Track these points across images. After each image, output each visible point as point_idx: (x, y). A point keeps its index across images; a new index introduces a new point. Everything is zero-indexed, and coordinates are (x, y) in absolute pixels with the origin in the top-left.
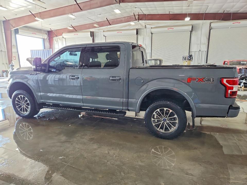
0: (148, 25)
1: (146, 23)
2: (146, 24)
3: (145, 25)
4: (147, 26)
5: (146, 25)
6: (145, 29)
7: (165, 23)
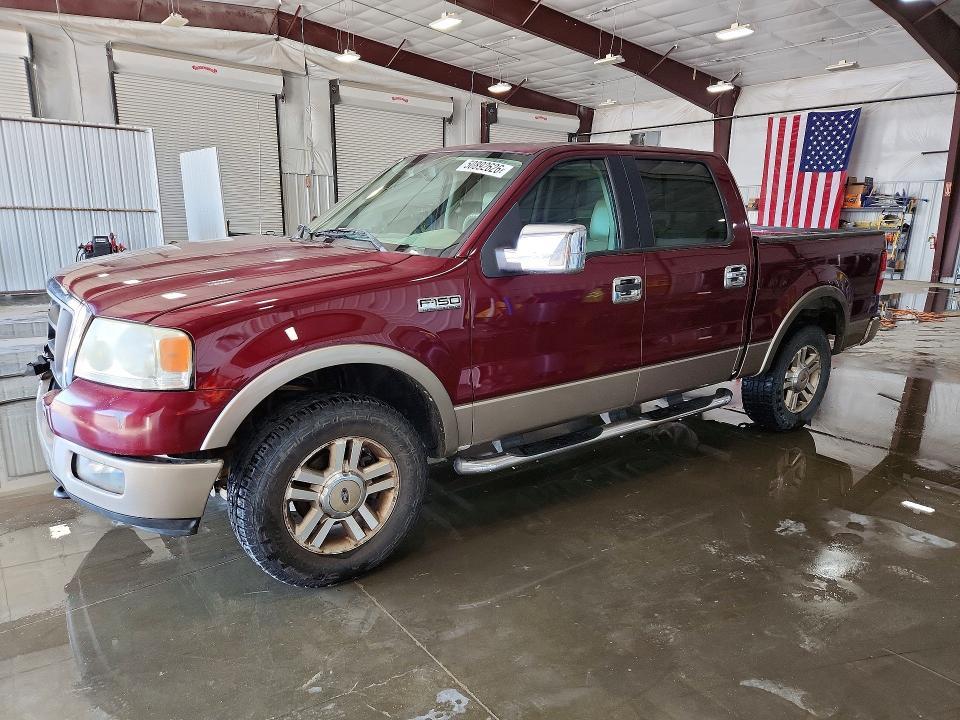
1: (310, 57)
2: (310, 60)
3: (306, 65)
4: (312, 68)
5: (308, 62)
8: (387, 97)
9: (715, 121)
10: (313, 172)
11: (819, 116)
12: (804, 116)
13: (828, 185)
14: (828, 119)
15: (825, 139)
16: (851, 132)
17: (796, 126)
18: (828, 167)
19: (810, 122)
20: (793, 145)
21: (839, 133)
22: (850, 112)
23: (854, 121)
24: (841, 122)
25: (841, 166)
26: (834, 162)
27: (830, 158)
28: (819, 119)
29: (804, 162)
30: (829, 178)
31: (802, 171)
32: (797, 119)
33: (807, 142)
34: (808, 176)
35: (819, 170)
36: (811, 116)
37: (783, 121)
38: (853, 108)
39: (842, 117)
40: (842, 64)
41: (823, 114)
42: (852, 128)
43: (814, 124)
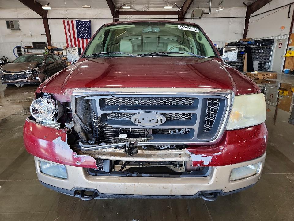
9: (43, 19)
11: (79, 21)
12: (74, 21)
14: (82, 23)
15: (82, 29)
16: (89, 27)
17: (73, 24)
18: (86, 37)
19: (77, 23)
20: (73, 30)
21: (86, 27)
23: (90, 24)
25: (89, 37)
29: (78, 36)
30: (87, 40)
31: (78, 38)
32: (72, 22)
33: (77, 29)
34: (80, 40)
35: (83, 38)
37: (68, 22)
38: (89, 20)
39: (86, 23)
40: (86, 6)
41: (80, 21)
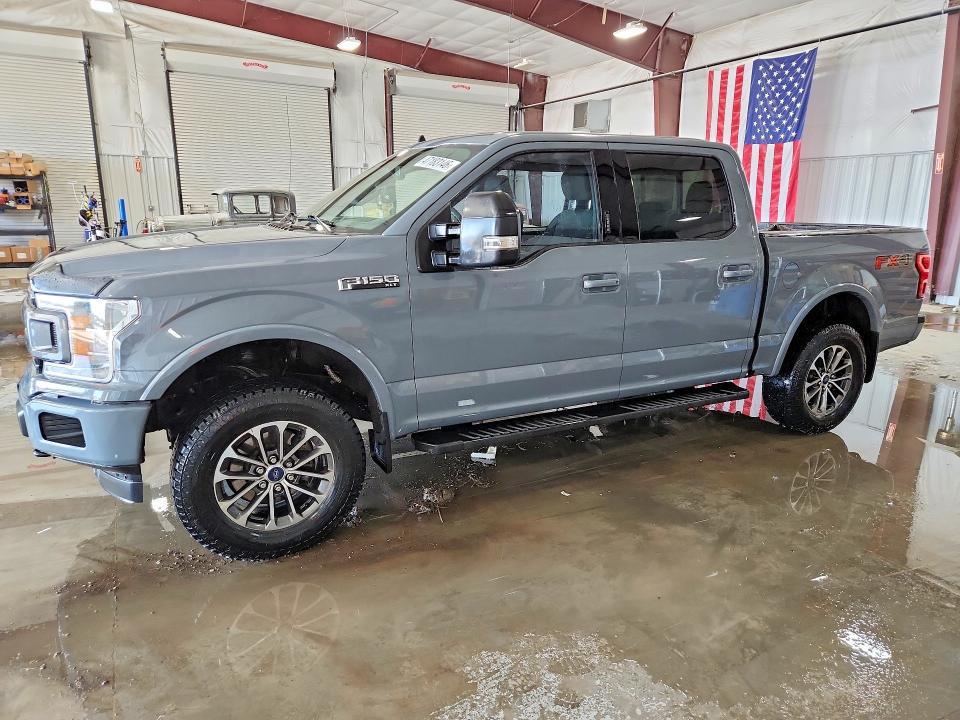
0: (142, 28)
1: (131, 17)
2: (131, 20)
3: (126, 26)
4: (135, 29)
5: (128, 22)
6: (126, 43)
7: (224, 35)
8: (236, 63)
9: (655, 80)
10: (145, 153)
11: (767, 63)
12: (749, 64)
13: (778, 162)
14: (777, 68)
15: (773, 96)
16: (803, 83)
17: (739, 80)
18: (776, 136)
19: (756, 74)
20: (737, 108)
21: (790, 86)
22: (804, 55)
23: (809, 68)
24: (792, 70)
25: (794, 134)
26: (784, 129)
27: (779, 123)
28: (766, 68)
29: (750, 130)
30: (779, 150)
31: (748, 143)
32: (740, 70)
33: (753, 102)
34: (756, 148)
35: (768, 141)
36: (756, 64)
37: (725, 74)
38: (807, 49)
39: (794, 64)
41: (770, 62)
42: (807, 77)
43: (760, 77)
